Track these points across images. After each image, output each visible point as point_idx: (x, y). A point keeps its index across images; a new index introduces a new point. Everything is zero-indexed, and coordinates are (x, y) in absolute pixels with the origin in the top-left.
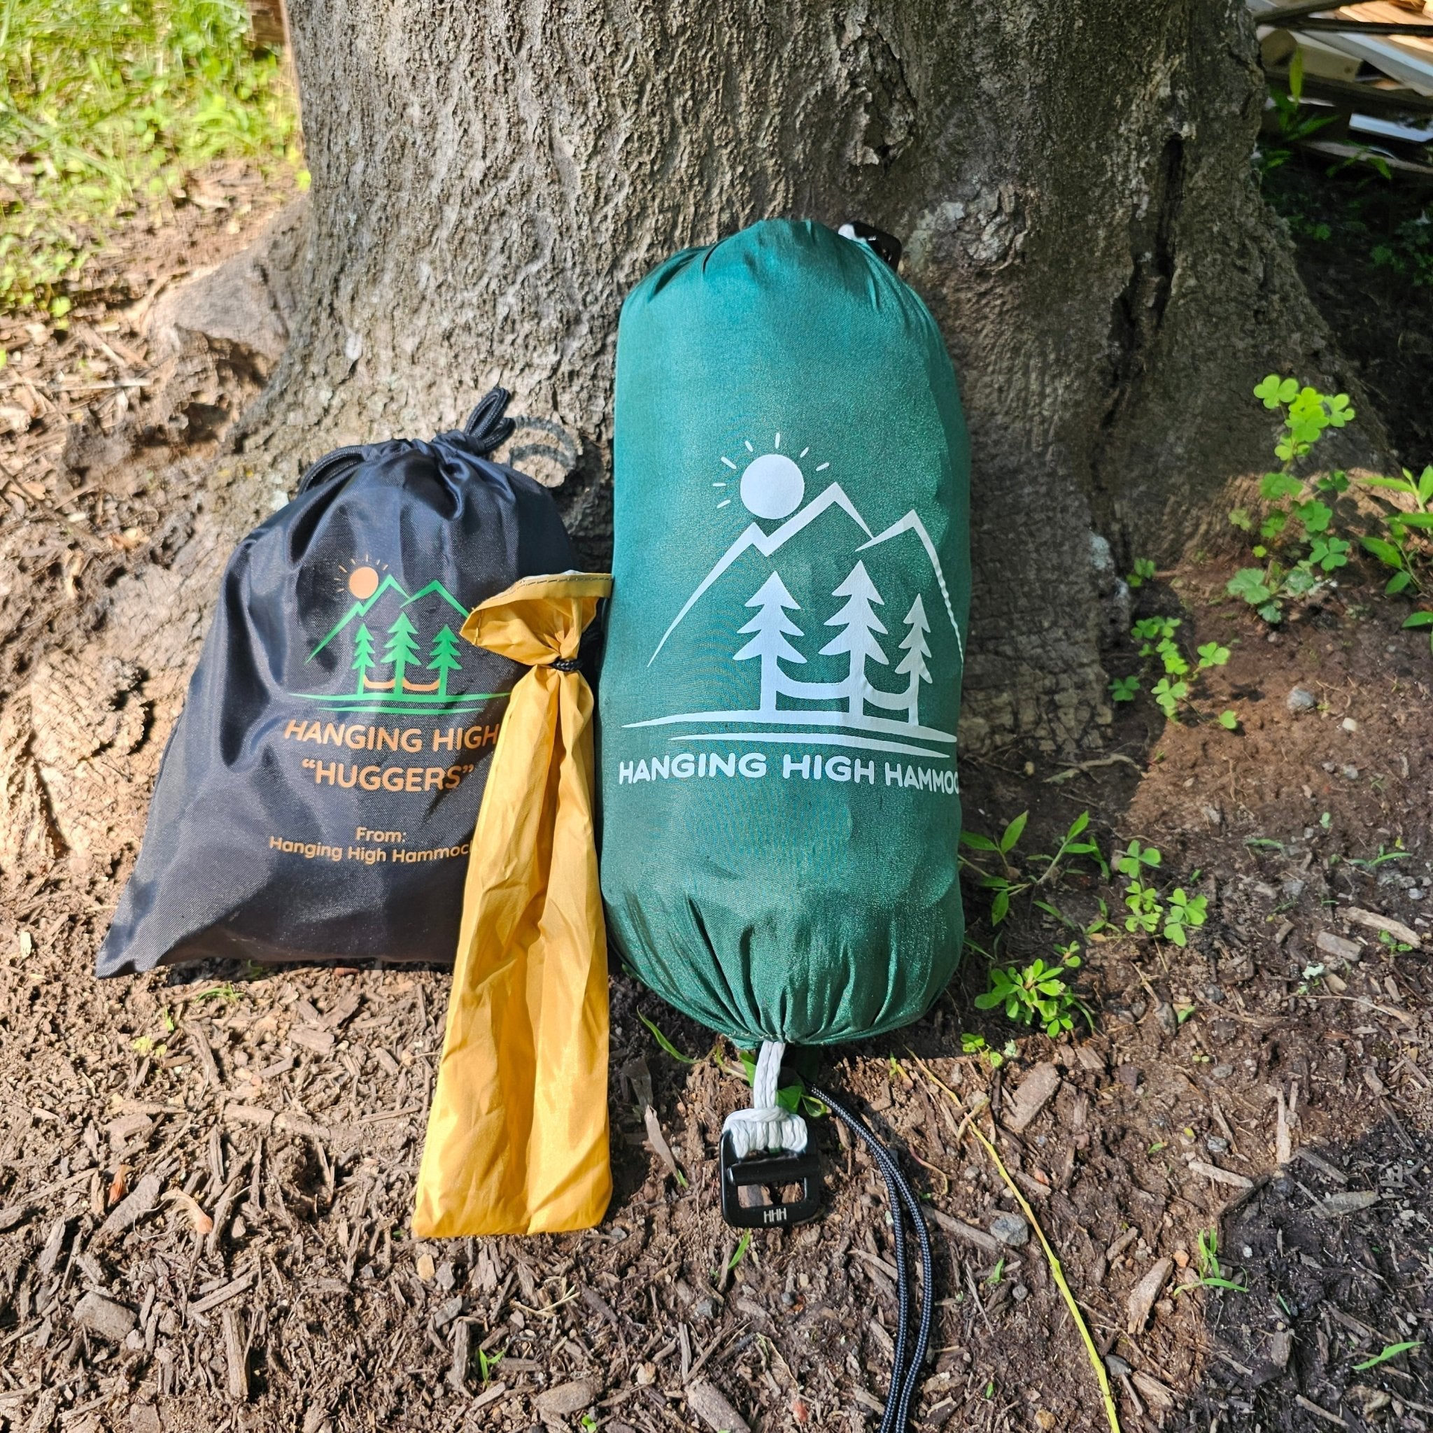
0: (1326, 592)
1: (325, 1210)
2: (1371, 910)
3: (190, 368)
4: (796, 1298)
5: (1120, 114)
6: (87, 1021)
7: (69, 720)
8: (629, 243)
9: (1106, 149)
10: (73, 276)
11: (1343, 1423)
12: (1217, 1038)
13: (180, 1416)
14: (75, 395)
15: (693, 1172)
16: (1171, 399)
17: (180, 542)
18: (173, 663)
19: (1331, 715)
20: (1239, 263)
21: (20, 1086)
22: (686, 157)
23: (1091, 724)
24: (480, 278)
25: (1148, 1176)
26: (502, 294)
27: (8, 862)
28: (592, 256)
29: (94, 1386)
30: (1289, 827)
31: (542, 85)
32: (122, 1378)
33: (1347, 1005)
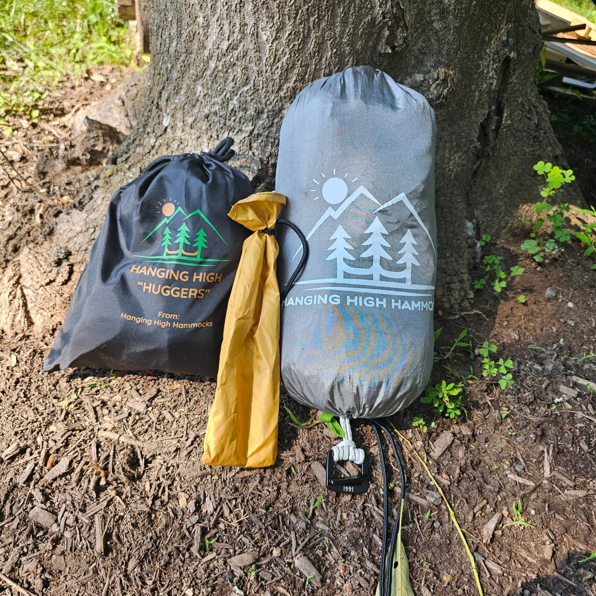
0: (559, 253)
1: (140, 477)
2: (581, 377)
3: (92, 135)
4: (342, 523)
5: (487, 44)
6: (39, 393)
7: (37, 270)
8: (287, 80)
9: (481, 58)
10: (40, 103)
11: (575, 585)
12: (518, 425)
13: (74, 561)
14: (40, 148)
15: (298, 467)
16: (499, 170)
17: (86, 201)
18: (82, 249)
19: (563, 301)
20: (528, 116)
21: (9, 418)
22: (313, 43)
23: (464, 298)
24: (223, 92)
25: (490, 480)
26: (231, 100)
27: (7, 328)
28: (271, 84)
29: (36, 547)
30: (547, 343)
31: (256, 9)
32: (49, 543)
33: (572, 415)
